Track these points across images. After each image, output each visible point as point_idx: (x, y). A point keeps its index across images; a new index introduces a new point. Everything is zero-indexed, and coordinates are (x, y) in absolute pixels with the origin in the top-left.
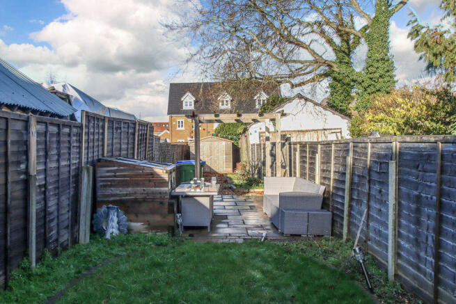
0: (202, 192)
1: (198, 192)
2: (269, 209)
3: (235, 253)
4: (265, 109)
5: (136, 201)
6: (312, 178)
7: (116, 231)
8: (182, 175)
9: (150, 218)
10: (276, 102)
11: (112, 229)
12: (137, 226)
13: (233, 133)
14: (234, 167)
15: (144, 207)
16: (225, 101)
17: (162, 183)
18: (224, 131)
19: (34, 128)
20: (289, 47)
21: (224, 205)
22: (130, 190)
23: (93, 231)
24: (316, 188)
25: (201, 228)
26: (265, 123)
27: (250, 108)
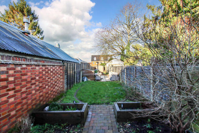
0: (99, 74)
1: (98, 74)
2: (110, 77)
3: (104, 83)
4: (109, 61)
5: (89, 76)
6: (116, 72)
7: (86, 80)
8: (96, 72)
9: (91, 78)
10: (111, 59)
11: (85, 80)
12: (89, 80)
13: (104, 65)
14: (104, 71)
15: (90, 77)
16: (102, 59)
17: (93, 73)
18: (102, 64)
19: (76, 65)
20: (113, 50)
21: (102, 77)
22: (88, 74)
23: (82, 81)
24: (116, 74)
25: (99, 80)
26: (109, 63)
27: (107, 60)
